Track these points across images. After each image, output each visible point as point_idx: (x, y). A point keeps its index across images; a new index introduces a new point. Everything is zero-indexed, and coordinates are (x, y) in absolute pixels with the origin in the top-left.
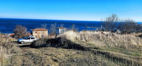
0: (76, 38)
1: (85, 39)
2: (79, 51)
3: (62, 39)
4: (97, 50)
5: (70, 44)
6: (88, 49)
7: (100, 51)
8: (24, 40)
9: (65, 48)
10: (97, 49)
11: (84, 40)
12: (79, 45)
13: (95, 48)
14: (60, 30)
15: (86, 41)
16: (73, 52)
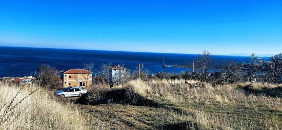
0: (147, 91)
1: (159, 93)
2: (152, 108)
3: (128, 93)
4: (171, 107)
5: (140, 99)
6: (163, 106)
7: (175, 107)
8: (65, 93)
9: (134, 104)
10: (172, 105)
11: (157, 95)
12: (152, 101)
13: (169, 105)
14: (114, 72)
15: (161, 95)
16: (145, 109)
